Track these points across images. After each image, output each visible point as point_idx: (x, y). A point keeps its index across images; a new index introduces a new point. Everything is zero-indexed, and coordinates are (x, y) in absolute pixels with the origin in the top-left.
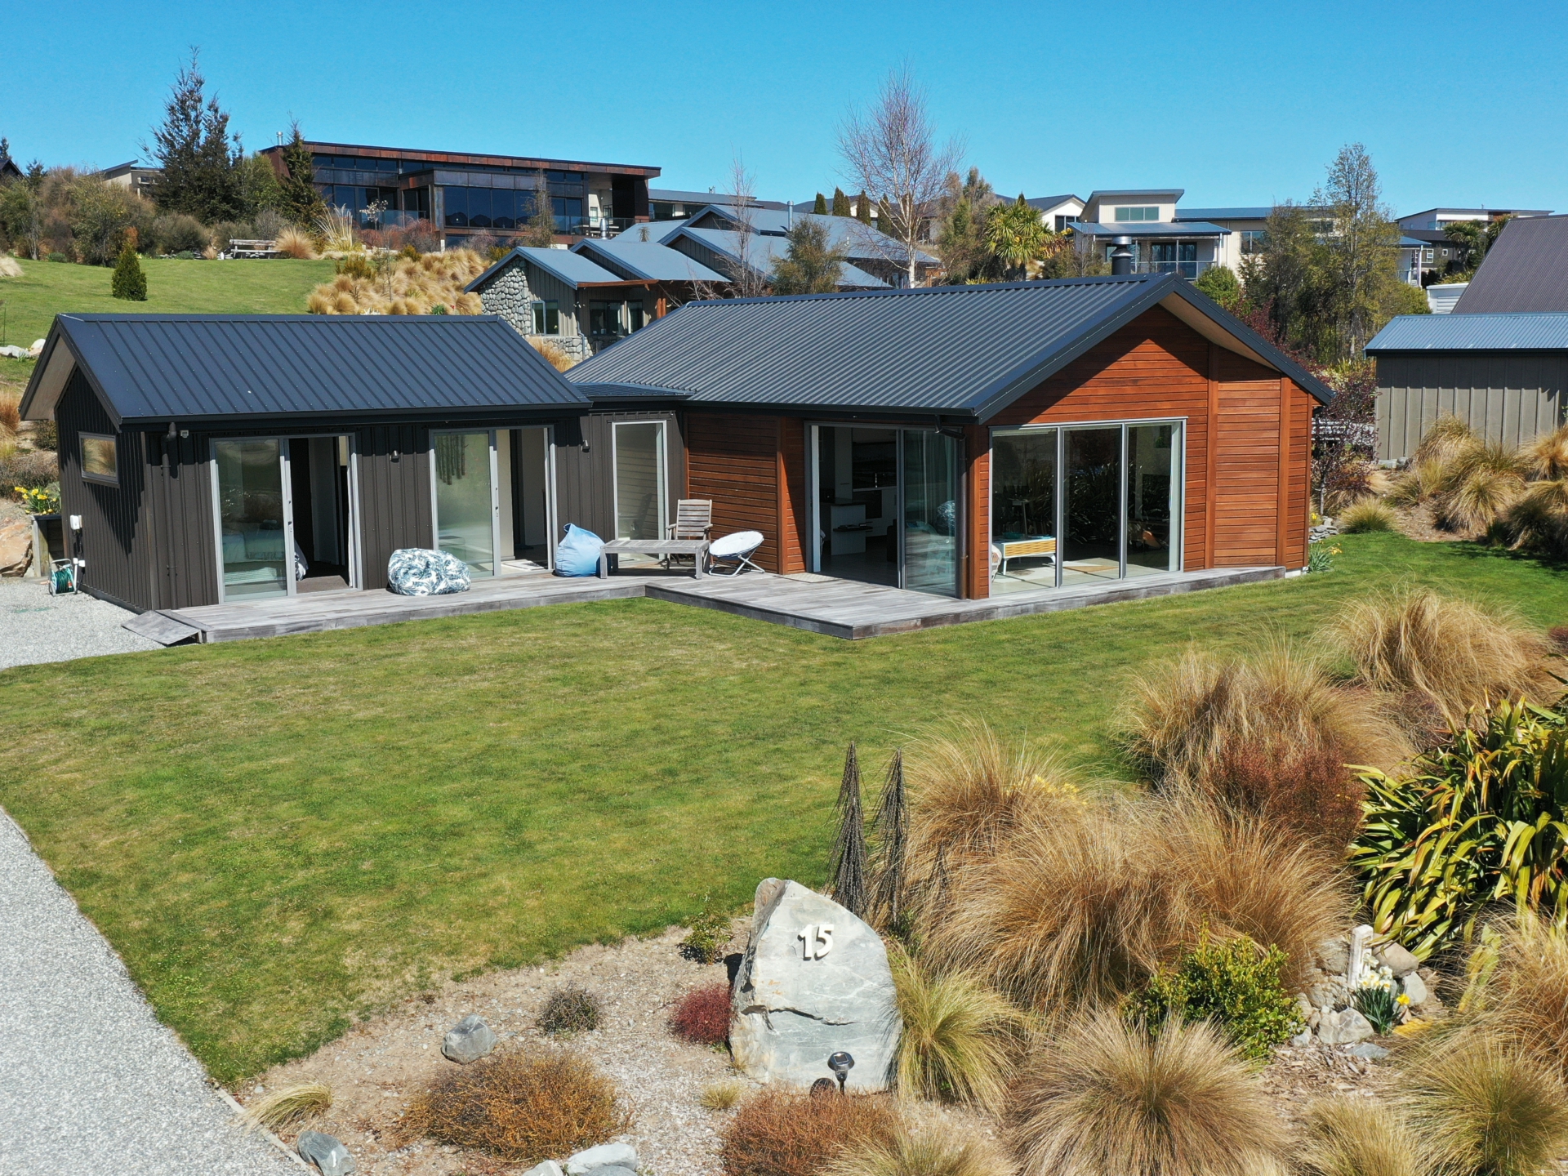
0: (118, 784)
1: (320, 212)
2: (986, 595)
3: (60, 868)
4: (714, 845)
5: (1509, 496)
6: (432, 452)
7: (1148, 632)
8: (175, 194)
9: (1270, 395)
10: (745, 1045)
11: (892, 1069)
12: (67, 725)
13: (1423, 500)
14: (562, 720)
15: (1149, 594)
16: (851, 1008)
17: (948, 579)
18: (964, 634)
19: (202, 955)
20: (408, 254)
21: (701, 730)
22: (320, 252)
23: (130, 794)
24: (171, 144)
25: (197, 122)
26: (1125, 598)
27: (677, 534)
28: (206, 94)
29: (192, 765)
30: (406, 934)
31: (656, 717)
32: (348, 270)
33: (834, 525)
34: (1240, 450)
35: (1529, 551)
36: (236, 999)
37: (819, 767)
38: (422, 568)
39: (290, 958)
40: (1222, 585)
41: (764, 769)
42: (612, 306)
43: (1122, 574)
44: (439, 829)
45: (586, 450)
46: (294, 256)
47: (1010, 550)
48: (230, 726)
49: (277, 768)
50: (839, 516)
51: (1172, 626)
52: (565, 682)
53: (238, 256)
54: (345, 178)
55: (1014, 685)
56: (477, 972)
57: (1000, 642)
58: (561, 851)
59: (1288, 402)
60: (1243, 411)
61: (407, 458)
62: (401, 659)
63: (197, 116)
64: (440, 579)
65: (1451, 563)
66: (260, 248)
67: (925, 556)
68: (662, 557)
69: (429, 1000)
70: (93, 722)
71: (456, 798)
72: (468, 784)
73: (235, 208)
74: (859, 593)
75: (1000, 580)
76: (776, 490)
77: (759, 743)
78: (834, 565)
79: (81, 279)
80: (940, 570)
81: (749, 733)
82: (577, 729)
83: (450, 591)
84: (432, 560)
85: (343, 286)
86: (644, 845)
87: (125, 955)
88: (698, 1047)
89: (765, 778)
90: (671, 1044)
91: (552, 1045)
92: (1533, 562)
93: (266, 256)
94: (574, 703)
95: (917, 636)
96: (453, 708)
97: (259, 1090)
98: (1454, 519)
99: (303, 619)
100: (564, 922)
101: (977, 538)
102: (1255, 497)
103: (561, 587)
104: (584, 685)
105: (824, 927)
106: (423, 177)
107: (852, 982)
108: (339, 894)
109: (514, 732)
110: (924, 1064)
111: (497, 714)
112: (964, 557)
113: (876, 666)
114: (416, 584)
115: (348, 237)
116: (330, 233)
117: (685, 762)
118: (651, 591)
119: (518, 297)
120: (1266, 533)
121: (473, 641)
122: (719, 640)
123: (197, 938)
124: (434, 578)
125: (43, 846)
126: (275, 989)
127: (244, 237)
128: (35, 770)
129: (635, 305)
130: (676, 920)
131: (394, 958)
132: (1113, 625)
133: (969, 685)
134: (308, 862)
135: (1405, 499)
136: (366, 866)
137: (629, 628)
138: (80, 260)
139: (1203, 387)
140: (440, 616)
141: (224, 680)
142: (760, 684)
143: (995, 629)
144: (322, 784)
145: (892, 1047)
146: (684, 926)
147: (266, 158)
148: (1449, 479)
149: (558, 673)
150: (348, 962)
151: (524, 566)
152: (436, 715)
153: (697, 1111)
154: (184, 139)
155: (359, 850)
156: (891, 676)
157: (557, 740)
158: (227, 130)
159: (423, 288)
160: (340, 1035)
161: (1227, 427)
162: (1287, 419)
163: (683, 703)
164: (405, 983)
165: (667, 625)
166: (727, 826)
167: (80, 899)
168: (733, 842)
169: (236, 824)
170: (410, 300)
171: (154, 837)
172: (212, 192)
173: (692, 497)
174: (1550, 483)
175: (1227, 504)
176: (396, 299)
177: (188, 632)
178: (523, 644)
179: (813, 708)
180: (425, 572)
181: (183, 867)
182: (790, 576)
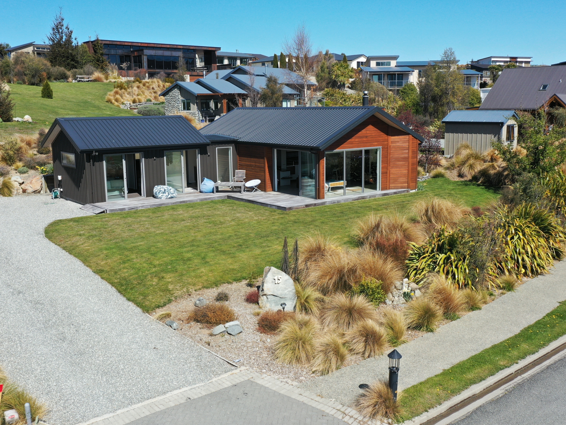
0: (101, 250)
1: (106, 66)
2: (324, 198)
3: (94, 269)
4: (253, 262)
5: (479, 167)
6: (165, 157)
7: (368, 208)
8: (55, 58)
9: (406, 140)
10: (262, 303)
11: (295, 307)
12: (80, 235)
13: (455, 168)
14: (210, 233)
15: (370, 197)
16: (286, 294)
17: (313, 193)
18: (317, 209)
19: (134, 287)
20: (137, 81)
21: (247, 235)
22: (107, 80)
23: (105, 252)
24: (53, 41)
25: (62, 33)
26: (363, 199)
27: (235, 180)
28: (65, 23)
29: (118, 245)
30: (182, 281)
31: (235, 232)
32: (118, 87)
33: (281, 177)
34: (397, 156)
35: (483, 184)
36: (145, 296)
37: (278, 244)
38: (164, 191)
39: (156, 287)
40: (391, 194)
41: (264, 244)
42: (208, 101)
43: (363, 191)
44: (185, 259)
45: (209, 156)
46: (98, 81)
47: (331, 185)
48: (125, 235)
49: (141, 245)
50: (283, 174)
51: (375, 207)
52: (210, 223)
53: (79, 81)
54: (113, 52)
55: (329, 223)
56: (200, 289)
57: (327, 211)
58: (216, 263)
59: (411, 142)
60: (398, 144)
61: (158, 159)
62: (163, 217)
63: (62, 31)
64: (169, 194)
65: (460, 187)
66: (86, 78)
67: (307, 186)
68: (231, 187)
69: (190, 295)
70: (88, 235)
71: (188, 252)
72: (190, 248)
73: (75, 63)
74: (288, 198)
75: (328, 194)
76: (264, 168)
77: (262, 238)
78: (281, 189)
79: (30, 91)
80: (311, 191)
81: (259, 236)
82: (215, 235)
83: (172, 198)
84: (166, 189)
85: (116, 93)
86: (236, 262)
87: (115, 287)
88: (251, 304)
89: (264, 247)
90: (246, 304)
91: (218, 304)
92: (483, 187)
93: (88, 81)
94: (213, 229)
95: (304, 210)
96: (182, 230)
97: (154, 313)
98: (463, 174)
99: (132, 206)
100: (218, 279)
101: (321, 182)
102: (401, 169)
103: (203, 196)
104: (215, 224)
105: (280, 276)
106: (140, 52)
107: (286, 289)
108: (164, 273)
109: (199, 236)
110: (302, 306)
111: (193, 231)
112: (318, 188)
113: (292, 218)
114: (162, 196)
115: (116, 73)
116: (110, 72)
117: (244, 243)
118: (229, 197)
119: (177, 98)
120: (405, 179)
121: (182, 212)
122: (250, 211)
123: (132, 284)
124: (167, 194)
125: (87, 264)
126: (154, 293)
127: (81, 74)
128: (77, 246)
129: (215, 101)
130: (245, 278)
131: (180, 286)
132: (358, 207)
133: (317, 223)
134: (155, 267)
135: (450, 168)
136: (169, 267)
137: (224, 208)
138: (27, 84)
139: (387, 138)
140: (170, 205)
141: (117, 223)
142: (262, 223)
143: (326, 208)
144: (153, 249)
145: (295, 303)
146: (246, 280)
147: (85, 45)
148: (463, 162)
149: (207, 221)
150: (170, 287)
151: (190, 190)
152: (177, 232)
153: (252, 316)
154: (58, 39)
155: (167, 264)
156: (297, 221)
157: (210, 238)
158: (72, 36)
159: (143, 92)
160: (171, 302)
161: (393, 149)
162: (411, 147)
163: (242, 228)
164: (184, 291)
165: (235, 207)
166: (255, 258)
167: (101, 276)
168: (257, 261)
169: (134, 258)
170: (139, 97)
171: (115, 261)
172: (68, 57)
173: (240, 169)
174: (491, 164)
175: (394, 171)
176: (135, 97)
177: (102, 210)
178: (196, 213)
179: (276, 229)
180: (164, 192)
181: (124, 268)
182: (269, 193)
